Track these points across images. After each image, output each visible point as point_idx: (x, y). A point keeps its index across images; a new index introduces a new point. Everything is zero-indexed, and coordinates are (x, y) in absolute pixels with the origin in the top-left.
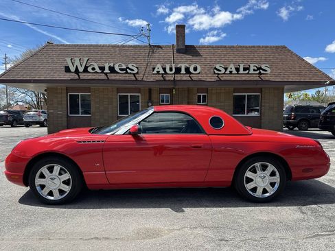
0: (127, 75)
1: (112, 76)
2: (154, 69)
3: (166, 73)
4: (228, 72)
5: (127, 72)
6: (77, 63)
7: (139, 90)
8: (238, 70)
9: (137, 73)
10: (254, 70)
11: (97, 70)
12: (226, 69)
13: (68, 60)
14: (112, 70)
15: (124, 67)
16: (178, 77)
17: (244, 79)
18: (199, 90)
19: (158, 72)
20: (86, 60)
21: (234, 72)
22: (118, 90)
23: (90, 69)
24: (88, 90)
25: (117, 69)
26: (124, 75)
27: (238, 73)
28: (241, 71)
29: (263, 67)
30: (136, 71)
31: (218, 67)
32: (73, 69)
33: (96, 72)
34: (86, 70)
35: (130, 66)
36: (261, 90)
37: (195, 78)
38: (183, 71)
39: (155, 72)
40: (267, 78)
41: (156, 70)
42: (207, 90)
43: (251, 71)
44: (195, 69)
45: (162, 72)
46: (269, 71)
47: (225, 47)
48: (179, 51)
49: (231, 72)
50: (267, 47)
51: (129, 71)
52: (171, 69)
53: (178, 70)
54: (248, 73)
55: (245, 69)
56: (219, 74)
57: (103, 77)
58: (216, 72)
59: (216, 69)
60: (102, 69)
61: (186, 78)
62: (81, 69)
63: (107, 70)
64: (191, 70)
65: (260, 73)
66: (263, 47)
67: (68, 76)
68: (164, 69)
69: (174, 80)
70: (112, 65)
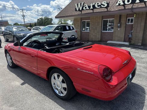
6: (79, 6)
13: (76, 5)
15: (100, 4)
22: (103, 18)
33: (87, 9)
39: (117, 4)
41: (118, 3)
51: (102, 6)
61: (142, 5)
67: (77, 13)
69: (132, 9)
70: (94, 4)
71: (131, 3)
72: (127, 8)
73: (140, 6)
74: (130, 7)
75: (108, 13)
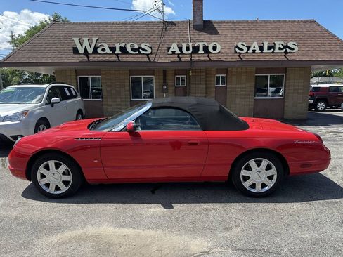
0: (139, 56)
1: (124, 58)
2: (169, 49)
3: (182, 53)
4: (250, 51)
5: (140, 53)
6: (86, 43)
7: (152, 72)
8: (261, 48)
9: (151, 53)
10: (280, 49)
11: (108, 51)
12: (249, 48)
14: (123, 50)
15: (137, 47)
16: (196, 57)
17: (268, 58)
18: (218, 71)
19: (174, 52)
20: (95, 39)
21: (258, 50)
22: (131, 72)
23: (99, 50)
24: (98, 72)
25: (129, 49)
26: (137, 56)
27: (262, 52)
28: (266, 50)
29: (290, 45)
30: (149, 51)
31: (239, 45)
32: (81, 51)
33: (107, 54)
34: (95, 51)
35: (143, 46)
36: (285, 70)
37: (214, 58)
38: (201, 51)
39: (170, 52)
40: (293, 58)
41: (171, 50)
42: (226, 71)
43: (277, 50)
44: (215, 48)
45: (178, 52)
46: (296, 49)
47: (247, 22)
48: (196, 28)
49: (254, 51)
50: (295, 21)
51: (142, 51)
52: (188, 49)
53: (196, 50)
54: (273, 52)
55: (269, 48)
56: (240, 53)
57: (114, 58)
58: (238, 51)
59: (237, 47)
60: (113, 49)
61: (205, 58)
62: (90, 50)
63: (118, 51)
64: (211, 49)
65: (286, 52)
66: (289, 21)
67: (76, 59)
68: (180, 49)
69: (191, 61)
70: (123, 45)
71: (191, 54)
72: (183, 59)
73: (202, 59)
74: (189, 59)
75: (152, 64)
